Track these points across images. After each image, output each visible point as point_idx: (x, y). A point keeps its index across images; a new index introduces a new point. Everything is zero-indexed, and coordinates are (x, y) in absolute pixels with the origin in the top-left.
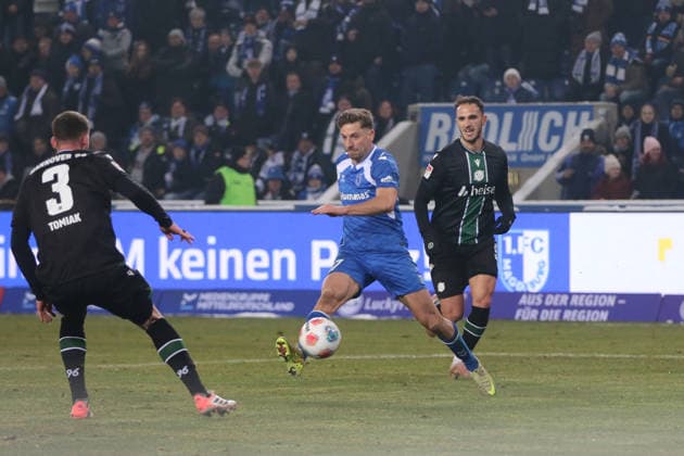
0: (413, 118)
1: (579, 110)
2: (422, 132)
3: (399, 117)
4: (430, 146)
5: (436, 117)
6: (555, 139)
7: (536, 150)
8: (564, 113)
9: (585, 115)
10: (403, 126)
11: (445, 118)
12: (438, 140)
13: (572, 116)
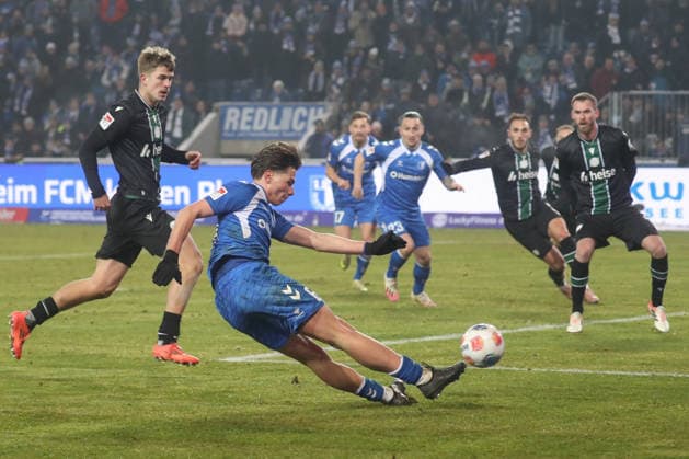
0: (217, 110)
1: (317, 107)
2: (222, 119)
3: (208, 110)
4: (227, 126)
5: (230, 111)
6: (302, 124)
7: (291, 130)
8: (308, 108)
9: (320, 110)
10: (211, 116)
11: (237, 111)
12: (231, 124)
13: (313, 110)
